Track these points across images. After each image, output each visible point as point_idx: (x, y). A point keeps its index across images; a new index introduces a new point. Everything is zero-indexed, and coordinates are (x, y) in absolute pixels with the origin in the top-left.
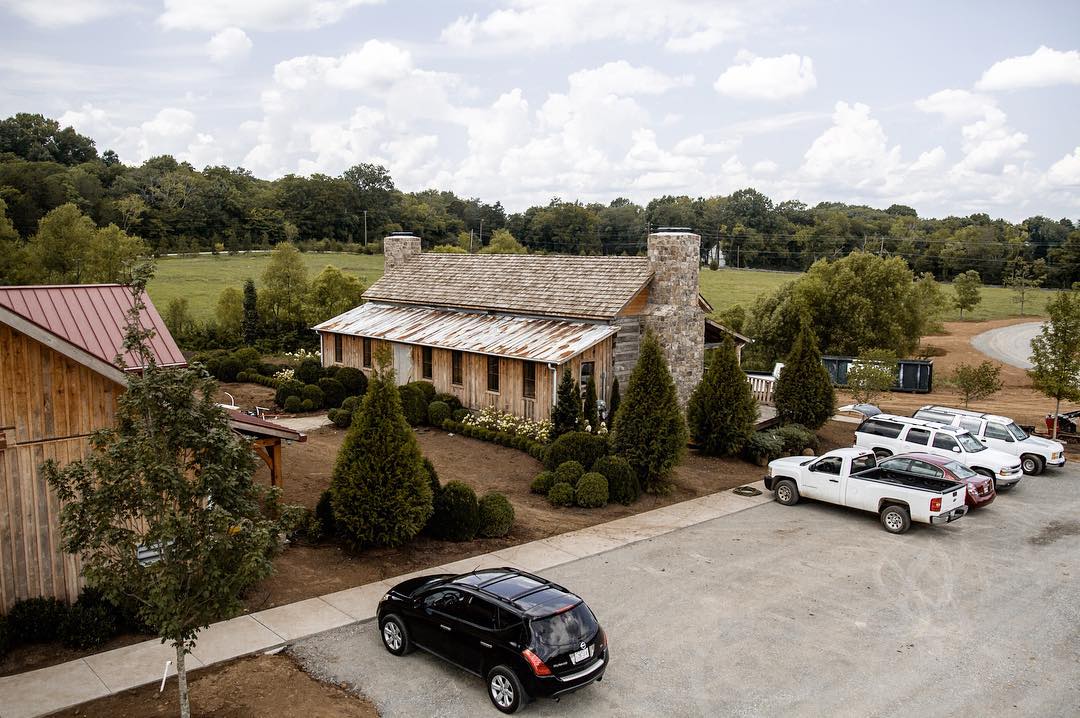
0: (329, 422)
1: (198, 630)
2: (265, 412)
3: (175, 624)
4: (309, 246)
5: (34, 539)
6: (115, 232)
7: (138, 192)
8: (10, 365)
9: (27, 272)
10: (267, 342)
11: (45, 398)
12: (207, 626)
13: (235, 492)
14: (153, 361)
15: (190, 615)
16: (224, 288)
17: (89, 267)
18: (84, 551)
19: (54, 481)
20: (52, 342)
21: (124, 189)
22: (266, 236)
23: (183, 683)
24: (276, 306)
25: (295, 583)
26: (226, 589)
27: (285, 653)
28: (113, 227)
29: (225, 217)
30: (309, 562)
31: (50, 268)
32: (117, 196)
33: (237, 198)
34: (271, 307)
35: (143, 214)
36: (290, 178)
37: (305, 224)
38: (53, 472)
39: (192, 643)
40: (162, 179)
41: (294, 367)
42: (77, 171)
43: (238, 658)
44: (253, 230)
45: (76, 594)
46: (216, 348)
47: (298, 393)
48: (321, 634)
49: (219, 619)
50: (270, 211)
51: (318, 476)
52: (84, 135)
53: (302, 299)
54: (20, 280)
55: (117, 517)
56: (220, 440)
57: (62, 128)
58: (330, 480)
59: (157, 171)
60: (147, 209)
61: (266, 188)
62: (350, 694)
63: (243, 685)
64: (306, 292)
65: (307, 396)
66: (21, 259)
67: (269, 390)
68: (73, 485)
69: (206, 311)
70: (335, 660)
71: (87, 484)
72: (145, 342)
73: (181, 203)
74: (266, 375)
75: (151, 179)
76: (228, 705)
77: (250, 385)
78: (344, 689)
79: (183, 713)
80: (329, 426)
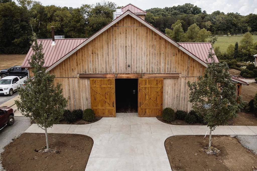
0: (255, 81)
1: (216, 126)
2: (237, 77)
3: (211, 124)
4: (254, 33)
5: (182, 98)
6: (204, 30)
7: (210, 20)
8: (182, 59)
9: (185, 39)
10: (239, 59)
11: (188, 68)
12: (218, 126)
13: (230, 95)
14: (214, 61)
15: (214, 122)
16: (229, 44)
17: (198, 38)
18: (193, 102)
19: (189, 86)
20: (191, 55)
21: (207, 20)
22: (242, 31)
23: (210, 137)
24: (243, 50)
25: (240, 121)
26: (225, 118)
27: (235, 137)
28: (204, 29)
29: (231, 26)
30: (245, 116)
31: (189, 39)
32: (205, 22)
33: (235, 21)
34: (242, 49)
35: (211, 26)
36: (251, 14)
37: (254, 27)
38: (189, 84)
39: (214, 129)
40: (216, 17)
41: (246, 66)
42: (197, 16)
43: (223, 135)
44: (238, 29)
45: (189, 111)
46: (226, 59)
47: (247, 73)
48: (246, 135)
49: (221, 125)
50: (244, 24)
51: (250, 95)
52: (199, 7)
53: (251, 48)
54: (183, 41)
55: (201, 96)
56: (228, 82)
57: (194, 6)
58: (254, 97)
59: (215, 15)
60: (212, 25)
61: (243, 18)
62: (252, 153)
63: (224, 142)
64: (252, 46)
65: (249, 74)
66: (183, 37)
67: (239, 71)
68: (193, 87)
69: (224, 50)
70: (249, 143)
71: (196, 88)
72: (213, 56)
73: (220, 23)
74: (238, 67)
75: (214, 17)
76: (220, 145)
77: (234, 69)
78: (250, 151)
79: (209, 144)
80: (255, 82)
